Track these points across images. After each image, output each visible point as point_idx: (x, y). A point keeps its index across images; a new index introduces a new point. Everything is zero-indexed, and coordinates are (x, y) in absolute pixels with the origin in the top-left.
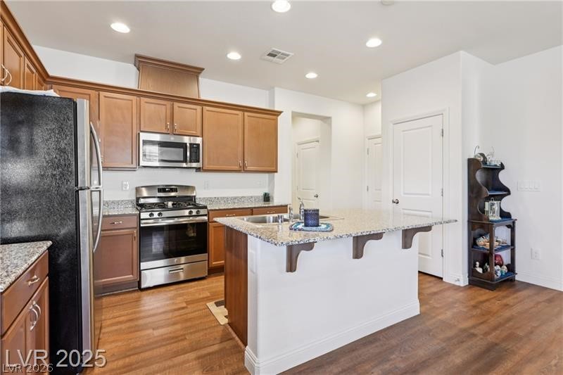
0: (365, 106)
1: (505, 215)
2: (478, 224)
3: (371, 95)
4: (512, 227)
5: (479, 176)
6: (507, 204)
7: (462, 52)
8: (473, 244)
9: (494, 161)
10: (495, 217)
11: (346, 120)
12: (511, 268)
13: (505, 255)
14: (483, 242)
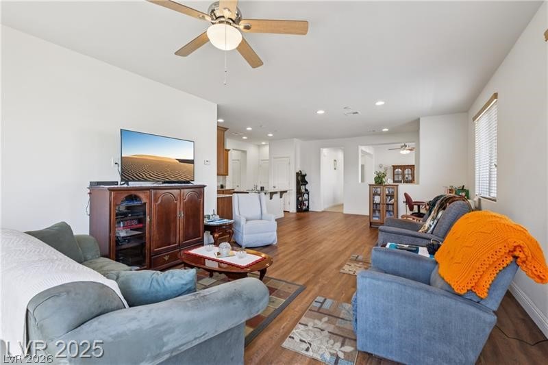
0: (259, 146)
1: (306, 190)
2: (299, 193)
3: (263, 143)
4: (308, 194)
5: (299, 178)
6: (307, 187)
7: (295, 139)
8: (298, 199)
9: (303, 173)
10: (303, 191)
11: (252, 151)
12: (308, 207)
13: (306, 203)
14: (300, 199)
